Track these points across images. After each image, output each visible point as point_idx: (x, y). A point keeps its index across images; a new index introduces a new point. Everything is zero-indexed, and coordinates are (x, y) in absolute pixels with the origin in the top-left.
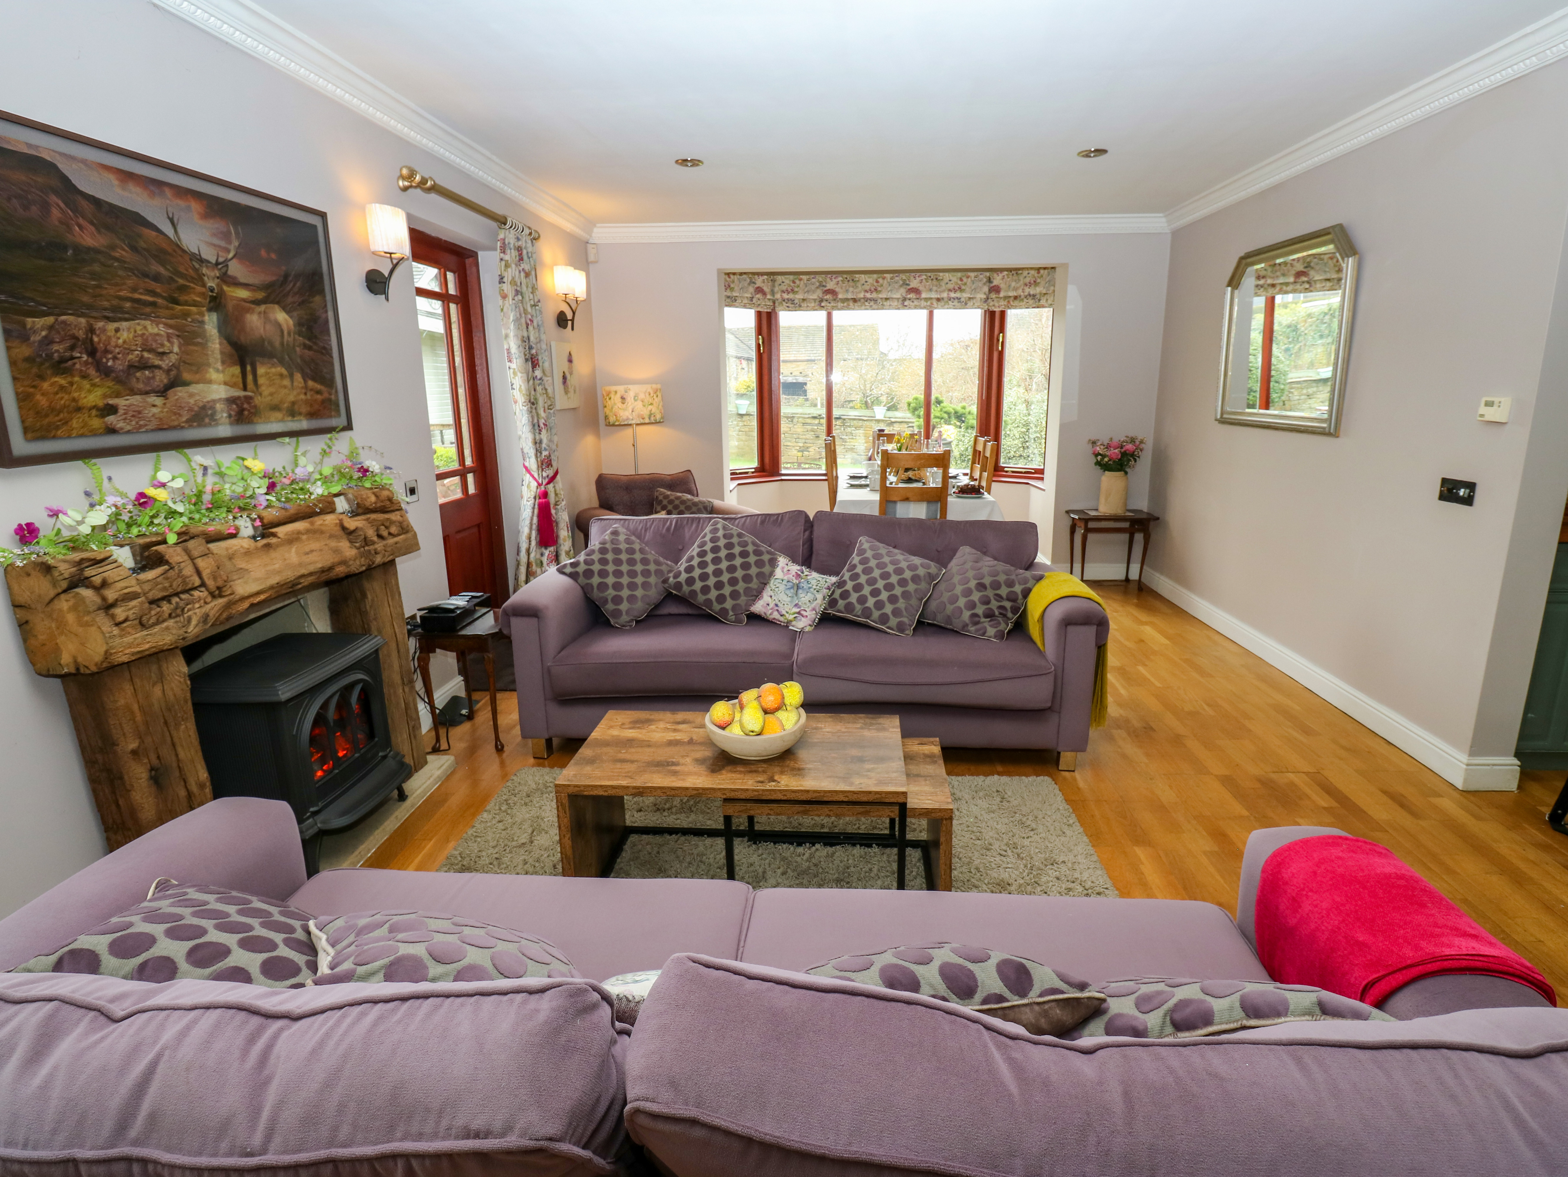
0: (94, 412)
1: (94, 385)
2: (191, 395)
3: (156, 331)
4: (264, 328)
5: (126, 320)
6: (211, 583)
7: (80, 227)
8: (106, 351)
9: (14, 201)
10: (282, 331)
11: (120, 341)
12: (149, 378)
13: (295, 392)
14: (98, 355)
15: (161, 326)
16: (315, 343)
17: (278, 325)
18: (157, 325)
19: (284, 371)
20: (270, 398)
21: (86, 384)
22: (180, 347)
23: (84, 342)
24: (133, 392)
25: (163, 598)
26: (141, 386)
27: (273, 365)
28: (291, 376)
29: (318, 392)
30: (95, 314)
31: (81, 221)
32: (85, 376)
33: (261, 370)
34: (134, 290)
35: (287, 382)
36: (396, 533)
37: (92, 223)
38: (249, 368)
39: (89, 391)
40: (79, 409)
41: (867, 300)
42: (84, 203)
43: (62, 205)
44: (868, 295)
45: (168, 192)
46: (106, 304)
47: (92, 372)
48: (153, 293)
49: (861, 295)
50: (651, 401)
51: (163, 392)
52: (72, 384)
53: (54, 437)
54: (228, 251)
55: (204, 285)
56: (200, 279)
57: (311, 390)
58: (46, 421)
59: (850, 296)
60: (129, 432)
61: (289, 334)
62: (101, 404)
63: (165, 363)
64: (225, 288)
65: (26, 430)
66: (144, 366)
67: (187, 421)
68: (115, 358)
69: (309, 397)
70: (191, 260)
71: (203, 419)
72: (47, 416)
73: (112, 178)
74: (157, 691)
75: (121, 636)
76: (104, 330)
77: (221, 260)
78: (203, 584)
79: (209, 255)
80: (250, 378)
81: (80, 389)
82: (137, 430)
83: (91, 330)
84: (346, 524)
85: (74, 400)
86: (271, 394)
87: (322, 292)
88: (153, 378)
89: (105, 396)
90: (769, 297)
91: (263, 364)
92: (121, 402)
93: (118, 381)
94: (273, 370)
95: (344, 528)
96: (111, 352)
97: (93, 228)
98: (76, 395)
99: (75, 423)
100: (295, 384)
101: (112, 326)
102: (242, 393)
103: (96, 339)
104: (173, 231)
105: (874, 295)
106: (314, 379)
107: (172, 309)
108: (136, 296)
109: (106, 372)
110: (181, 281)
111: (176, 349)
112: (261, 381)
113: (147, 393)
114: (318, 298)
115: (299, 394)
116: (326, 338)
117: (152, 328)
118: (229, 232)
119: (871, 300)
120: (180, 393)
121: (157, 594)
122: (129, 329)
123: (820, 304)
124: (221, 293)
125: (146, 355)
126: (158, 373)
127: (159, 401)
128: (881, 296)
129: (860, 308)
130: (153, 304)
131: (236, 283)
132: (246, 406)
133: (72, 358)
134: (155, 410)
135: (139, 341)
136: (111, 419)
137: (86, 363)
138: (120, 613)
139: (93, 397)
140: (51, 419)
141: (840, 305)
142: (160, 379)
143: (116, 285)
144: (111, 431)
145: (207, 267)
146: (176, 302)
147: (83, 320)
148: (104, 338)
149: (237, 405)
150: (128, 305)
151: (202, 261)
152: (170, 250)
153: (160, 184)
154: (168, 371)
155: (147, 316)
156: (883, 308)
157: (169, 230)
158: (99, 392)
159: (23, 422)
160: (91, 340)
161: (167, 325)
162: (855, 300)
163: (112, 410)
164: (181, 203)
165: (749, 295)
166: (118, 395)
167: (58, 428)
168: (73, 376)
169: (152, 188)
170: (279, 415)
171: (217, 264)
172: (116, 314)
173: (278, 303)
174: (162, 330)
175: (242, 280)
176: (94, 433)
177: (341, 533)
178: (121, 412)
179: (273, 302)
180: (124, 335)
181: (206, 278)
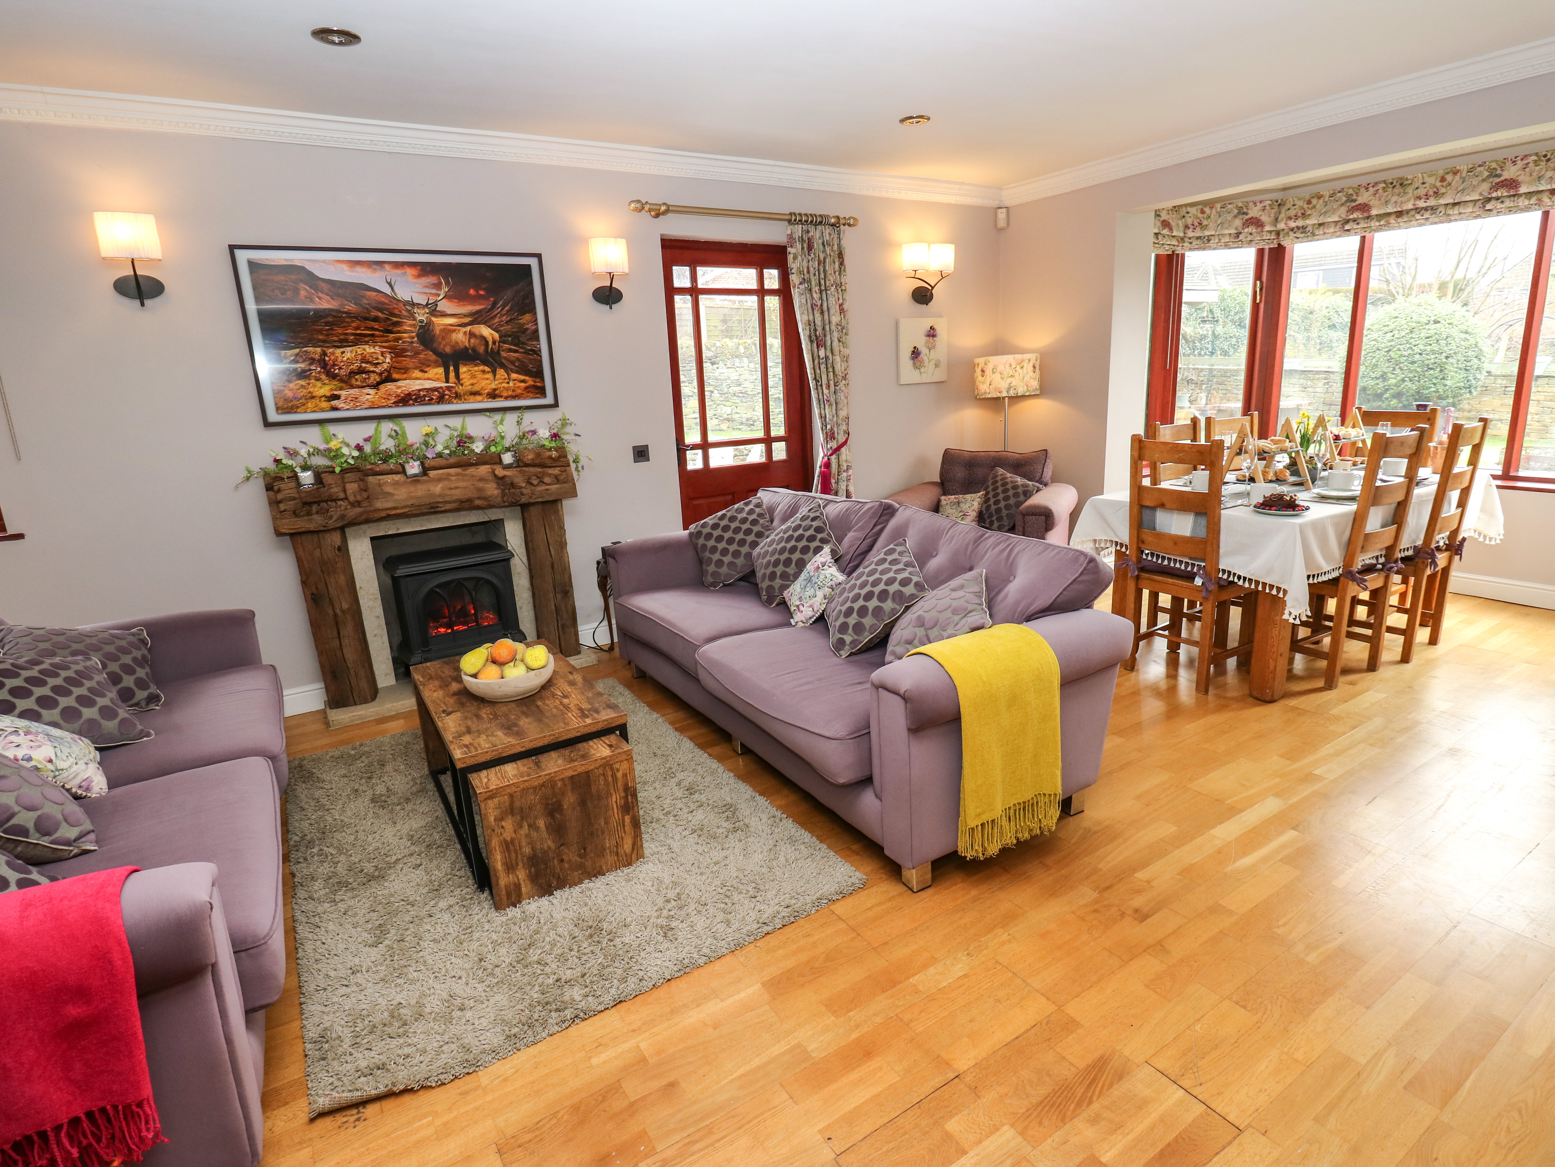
0: (323, 399)
1: (324, 384)
2: (398, 388)
3: (373, 350)
4: (469, 341)
5: (350, 346)
6: (352, 499)
7: (320, 298)
8: (334, 365)
9: (276, 291)
10: (487, 342)
11: (345, 359)
12: (365, 379)
14: (328, 367)
15: (377, 348)
16: (523, 348)
17: (483, 338)
18: (374, 347)
19: (486, 369)
20: (470, 387)
21: (319, 384)
22: (391, 359)
23: (319, 361)
24: (352, 387)
25: (315, 502)
26: (359, 383)
28: (493, 372)
29: (524, 382)
30: (327, 345)
31: (320, 295)
32: (318, 379)
33: (463, 370)
34: (357, 328)
35: (490, 376)
36: (549, 482)
37: (327, 295)
38: (452, 369)
39: (321, 387)
40: (313, 397)
41: (1418, 210)
42: (323, 285)
43: (308, 288)
44: (1421, 204)
45: (387, 267)
46: (335, 338)
47: (323, 377)
48: (373, 329)
49: (1410, 206)
50: (1011, 373)
51: (376, 386)
52: (309, 384)
53: (296, 412)
54: (439, 295)
55: (415, 319)
56: (412, 316)
58: (290, 405)
59: (1390, 209)
60: (347, 409)
61: (493, 343)
62: (328, 394)
63: (378, 370)
64: (433, 319)
65: (278, 409)
66: (361, 371)
67: (393, 403)
68: (340, 368)
70: (405, 305)
71: (408, 402)
72: (291, 401)
73: (344, 267)
74: (317, 553)
75: (282, 519)
76: (333, 353)
77: (430, 302)
78: (346, 498)
79: (421, 299)
80: (452, 375)
81: (314, 386)
82: (354, 408)
83: (325, 354)
84: (497, 472)
85: (310, 392)
86: (472, 384)
87: (533, 310)
88: (369, 378)
89: (332, 390)
90: (1268, 228)
92: (343, 393)
93: (342, 381)
94: (476, 368)
95: (495, 475)
96: (337, 365)
97: (328, 298)
98: (311, 390)
99: (309, 405)
100: (498, 377)
101: (338, 351)
103: (327, 359)
104: (390, 290)
105: (1432, 202)
106: (519, 373)
107: (387, 336)
108: (359, 332)
109: (333, 376)
110: (395, 319)
111: (388, 360)
112: (464, 376)
113: (363, 387)
114: (528, 317)
116: (534, 343)
117: (369, 349)
118: (441, 283)
119: (1426, 209)
120: (389, 386)
121: (309, 500)
122: (351, 352)
123: (1343, 226)
124: (430, 323)
125: (364, 365)
126: (372, 375)
127: (372, 391)
128: (1442, 201)
129: (1408, 225)
130: (372, 335)
131: (444, 315)
132: (447, 393)
133: (310, 370)
134: (368, 397)
135: (360, 357)
136: (335, 403)
137: (320, 372)
138: (282, 507)
139: (325, 390)
140: (295, 402)
141: (1374, 224)
142: (374, 378)
143: (344, 327)
144: (335, 409)
145: (418, 308)
146: (391, 332)
147: (319, 350)
148: (332, 357)
149: (439, 392)
150: (352, 337)
151: (413, 304)
152: (387, 301)
153: (381, 264)
154: (380, 374)
155: (367, 343)
156: (1448, 219)
157: (388, 291)
158: (328, 388)
159: (276, 404)
160: (324, 360)
161: (381, 347)
162: (1399, 214)
163: (337, 397)
164: (399, 272)
165: (1233, 231)
166: (341, 389)
167: (298, 407)
168: (310, 379)
169: (375, 267)
170: (480, 398)
171: (427, 304)
172: (344, 343)
173: (484, 323)
174: (378, 349)
175: (449, 313)
176: (323, 410)
177: (491, 478)
178: (343, 398)
179: (479, 323)
180: (348, 355)
181: (417, 315)
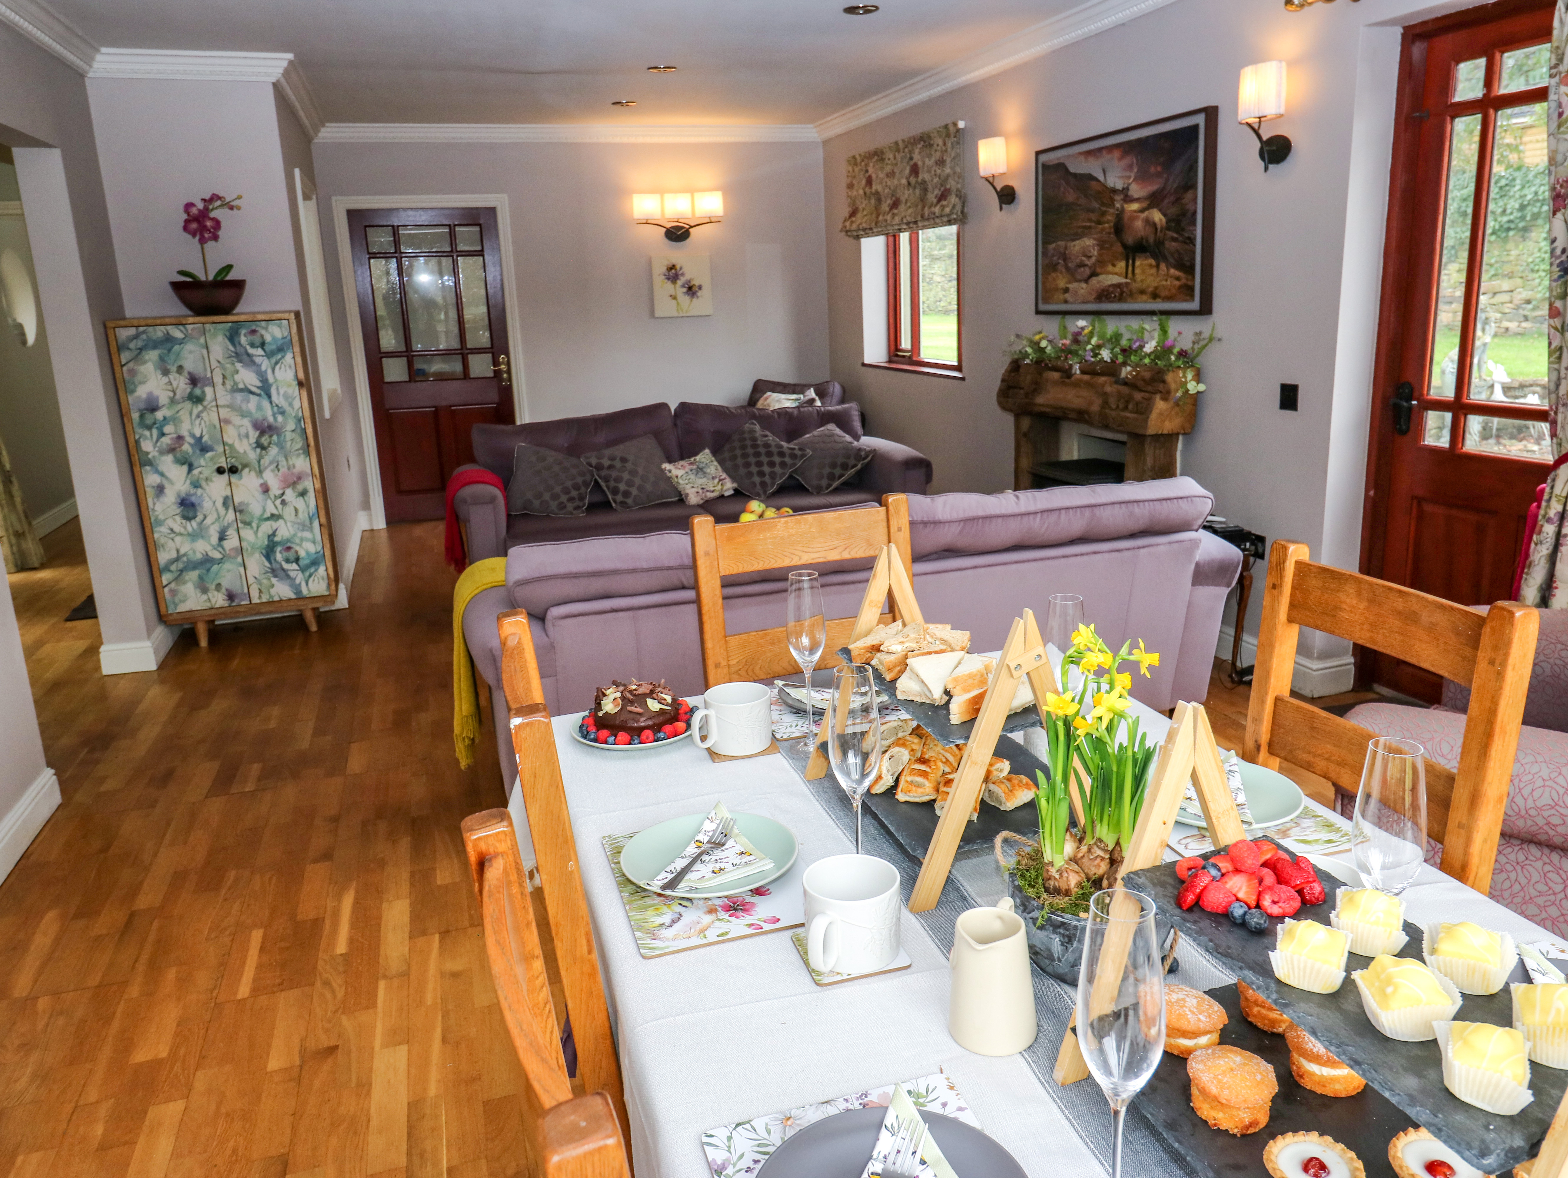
0: (1062, 291)
1: (1063, 276)
2: (1099, 282)
3: (1089, 243)
4: (1145, 229)
5: (1079, 239)
8: (1069, 258)
9: (1051, 189)
10: (1156, 229)
11: (1076, 252)
12: (1082, 272)
13: (1158, 279)
14: (1067, 260)
15: (1091, 240)
16: (1182, 235)
17: (1155, 225)
19: (1153, 262)
20: (1141, 284)
21: (1060, 275)
22: (1098, 252)
23: (1063, 254)
24: (1076, 280)
26: (1079, 276)
27: (1146, 258)
28: (1158, 266)
29: (1178, 279)
30: (1068, 238)
32: (1061, 272)
33: (1138, 263)
34: (1083, 220)
38: (1131, 262)
39: (1061, 281)
40: (1054, 289)
42: (1072, 179)
43: (1063, 184)
45: (1104, 153)
46: (1073, 231)
47: (1064, 270)
48: (1090, 220)
51: (1086, 281)
53: (1049, 303)
54: (1131, 177)
55: (1114, 207)
56: (1113, 203)
57: (1171, 277)
58: (1047, 295)
60: (1072, 302)
61: (1161, 231)
62: (1064, 287)
63: (1090, 263)
64: (1125, 205)
65: (1042, 299)
66: (1081, 264)
67: (1096, 298)
68: (1072, 262)
69: (1169, 283)
70: (1110, 192)
71: (1103, 298)
72: (1048, 292)
73: (1083, 158)
76: (1070, 246)
77: (1125, 186)
80: (1130, 269)
81: (1057, 277)
82: (1075, 302)
83: (1066, 248)
85: (1056, 285)
86: (1142, 281)
87: (1194, 188)
88: (1084, 272)
89: (1066, 283)
91: (1140, 257)
92: (1071, 286)
93: (1072, 273)
96: (1071, 259)
97: (1072, 191)
98: (1057, 282)
99: (1055, 297)
100: (1160, 272)
101: (1073, 243)
102: (1124, 280)
103: (1067, 252)
104: (1104, 177)
106: (1176, 267)
107: (1097, 227)
108: (1084, 223)
109: (1068, 269)
110: (1103, 208)
111: (1096, 253)
112: (1137, 271)
113: (1081, 281)
114: (1191, 195)
115: (1161, 281)
116: (1191, 228)
117: (1087, 242)
118: (1133, 163)
120: (1094, 280)
122: (1079, 244)
124: (1122, 210)
125: (1083, 258)
126: (1086, 268)
127: (1084, 285)
130: (1090, 227)
132: (1125, 290)
133: (1058, 264)
134: (1082, 290)
135: (1082, 250)
136: (1067, 296)
137: (1062, 265)
139: (1062, 284)
140: (1049, 294)
142: (1087, 272)
143: (1077, 219)
144: (1066, 301)
145: (1117, 194)
146: (1100, 223)
147: (1064, 243)
148: (1070, 251)
149: (1121, 288)
150: (1080, 230)
151: (1115, 191)
152: (1100, 190)
153: (1101, 150)
154: (1091, 268)
155: (1086, 235)
157: (1101, 178)
158: (1064, 281)
159: (1042, 295)
160: (1065, 253)
161: (1093, 238)
163: (1068, 289)
164: (1112, 156)
166: (1071, 282)
167: (1051, 298)
168: (1057, 271)
169: (1098, 154)
170: (1145, 297)
171: (1123, 189)
172: (1076, 236)
173: (1156, 207)
174: (1091, 242)
175: (1136, 197)
176: (1060, 302)
178: (1070, 291)
180: (1077, 248)
181: (1115, 202)
